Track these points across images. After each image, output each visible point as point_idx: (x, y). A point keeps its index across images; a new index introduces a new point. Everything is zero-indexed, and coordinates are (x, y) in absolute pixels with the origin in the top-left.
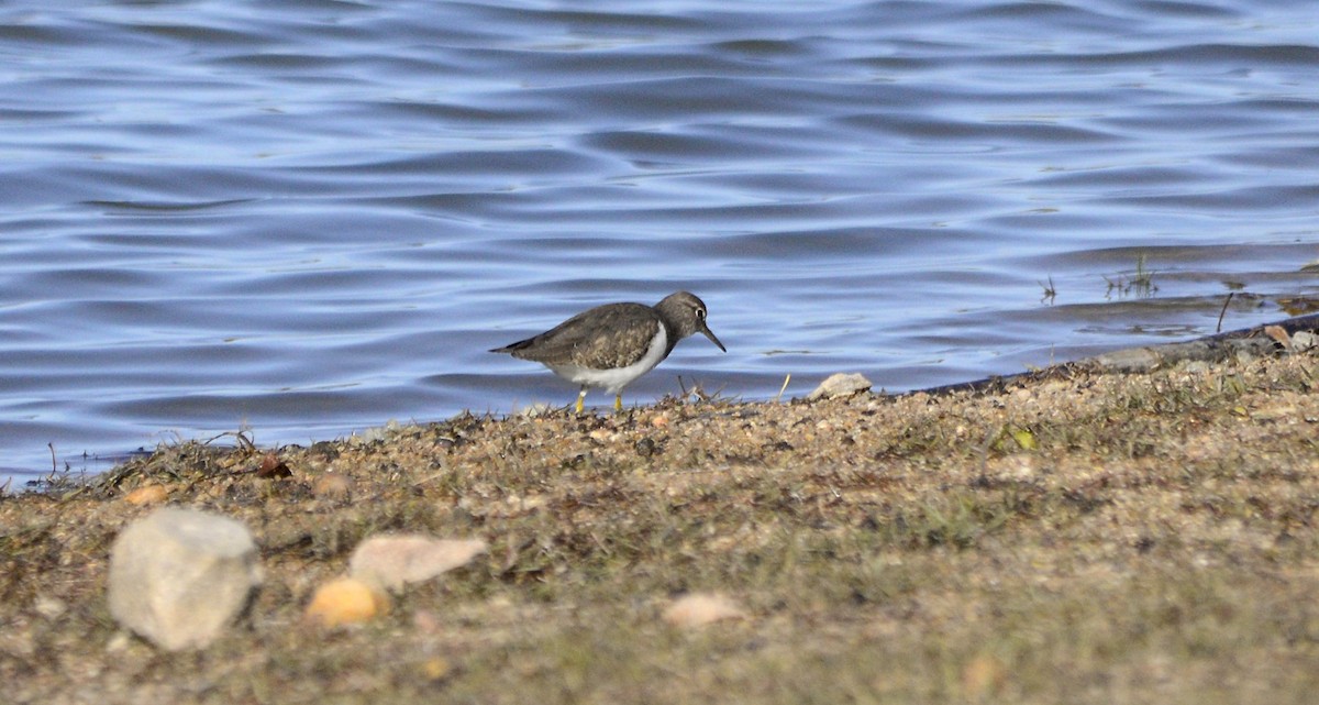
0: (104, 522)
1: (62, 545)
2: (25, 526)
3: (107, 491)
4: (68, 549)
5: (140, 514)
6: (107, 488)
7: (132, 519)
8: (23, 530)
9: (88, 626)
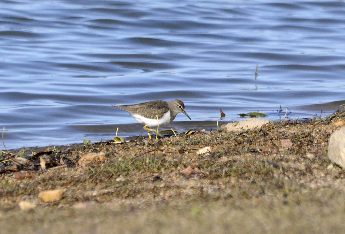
0: (327, 131)
1: (314, 137)
2: (303, 132)
3: (328, 122)
4: (316, 139)
5: (338, 129)
6: (328, 121)
7: (335, 130)
8: (303, 133)
9: (322, 161)
